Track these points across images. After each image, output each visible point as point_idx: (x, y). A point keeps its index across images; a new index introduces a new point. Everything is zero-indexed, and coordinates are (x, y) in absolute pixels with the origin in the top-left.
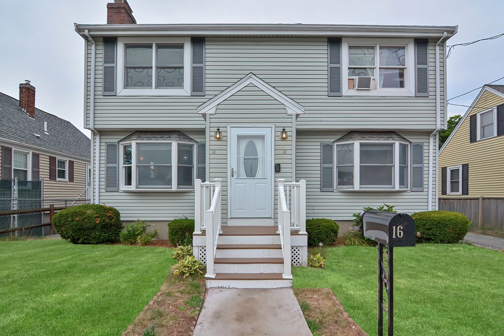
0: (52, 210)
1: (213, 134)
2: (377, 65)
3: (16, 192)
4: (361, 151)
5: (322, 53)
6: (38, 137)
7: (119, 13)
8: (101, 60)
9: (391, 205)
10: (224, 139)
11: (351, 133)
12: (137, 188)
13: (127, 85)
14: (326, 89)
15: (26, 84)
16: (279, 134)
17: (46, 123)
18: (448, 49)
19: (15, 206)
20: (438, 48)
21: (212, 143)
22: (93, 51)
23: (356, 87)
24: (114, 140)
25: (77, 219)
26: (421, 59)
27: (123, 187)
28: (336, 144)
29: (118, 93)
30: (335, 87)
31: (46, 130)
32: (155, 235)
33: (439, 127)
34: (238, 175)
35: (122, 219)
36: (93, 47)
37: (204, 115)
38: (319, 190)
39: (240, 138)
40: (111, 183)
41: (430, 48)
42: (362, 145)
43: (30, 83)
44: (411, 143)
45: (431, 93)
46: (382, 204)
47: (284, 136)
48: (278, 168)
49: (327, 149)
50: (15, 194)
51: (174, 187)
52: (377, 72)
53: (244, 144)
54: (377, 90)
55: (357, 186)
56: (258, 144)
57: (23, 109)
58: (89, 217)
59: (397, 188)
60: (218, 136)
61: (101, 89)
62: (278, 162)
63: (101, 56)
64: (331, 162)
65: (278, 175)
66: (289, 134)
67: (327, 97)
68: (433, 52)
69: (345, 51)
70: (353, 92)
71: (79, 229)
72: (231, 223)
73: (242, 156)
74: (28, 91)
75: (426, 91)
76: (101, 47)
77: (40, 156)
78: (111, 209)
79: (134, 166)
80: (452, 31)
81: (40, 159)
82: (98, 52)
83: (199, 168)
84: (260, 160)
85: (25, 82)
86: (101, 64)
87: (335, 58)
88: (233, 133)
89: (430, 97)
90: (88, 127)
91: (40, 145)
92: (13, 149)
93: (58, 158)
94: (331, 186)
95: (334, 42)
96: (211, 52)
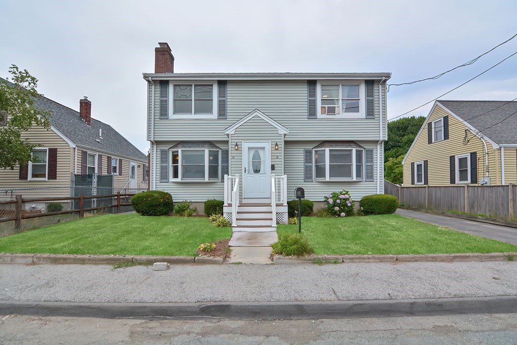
0: (118, 195)
1: (234, 146)
2: (340, 97)
3: (96, 184)
4: (330, 154)
5: (304, 90)
6: (98, 142)
7: (164, 54)
8: (158, 95)
9: (347, 190)
10: (240, 149)
11: (324, 143)
12: (182, 180)
13: (175, 112)
14: (307, 114)
15: (85, 100)
16: (274, 146)
17: (100, 130)
18: (388, 86)
19: (94, 192)
20: (380, 86)
21: (233, 152)
22: (153, 90)
23: (326, 113)
24: (166, 147)
25: (149, 199)
26: (369, 94)
27: (172, 179)
28: (314, 150)
29: (169, 117)
30: (312, 113)
31: (100, 135)
32: (195, 210)
33: (381, 139)
34: (249, 172)
35: (174, 201)
36: (153, 87)
37: (228, 135)
38: (303, 181)
39: (250, 149)
40: (164, 177)
41: (375, 86)
42: (330, 150)
43: (88, 99)
44: (365, 149)
45: (376, 116)
46: (342, 190)
47: (277, 148)
48: (273, 167)
49: (308, 153)
50: (95, 184)
51: (207, 179)
52: (340, 102)
53: (252, 153)
54: (342, 114)
55: (327, 179)
56: (261, 152)
57: (82, 119)
58: (156, 198)
59: (355, 179)
60: (236, 148)
61: (158, 114)
62: (273, 163)
63: (158, 92)
64: (311, 162)
65: (273, 171)
66: (279, 146)
67: (307, 119)
68: (377, 89)
69: (319, 88)
70: (325, 116)
71: (150, 206)
72: (244, 201)
73: (251, 159)
74: (86, 105)
75: (373, 115)
76: (158, 87)
77: (103, 156)
78: (167, 193)
79: (180, 165)
80: (388, 76)
81: (103, 158)
82: (156, 90)
83: (223, 167)
84: (262, 162)
85: (84, 98)
86: (159, 98)
87: (312, 94)
88: (245, 146)
89: (376, 119)
90: (150, 139)
91: (102, 148)
92: (88, 152)
93: (113, 157)
94: (311, 178)
95: (312, 83)
96: (230, 90)
